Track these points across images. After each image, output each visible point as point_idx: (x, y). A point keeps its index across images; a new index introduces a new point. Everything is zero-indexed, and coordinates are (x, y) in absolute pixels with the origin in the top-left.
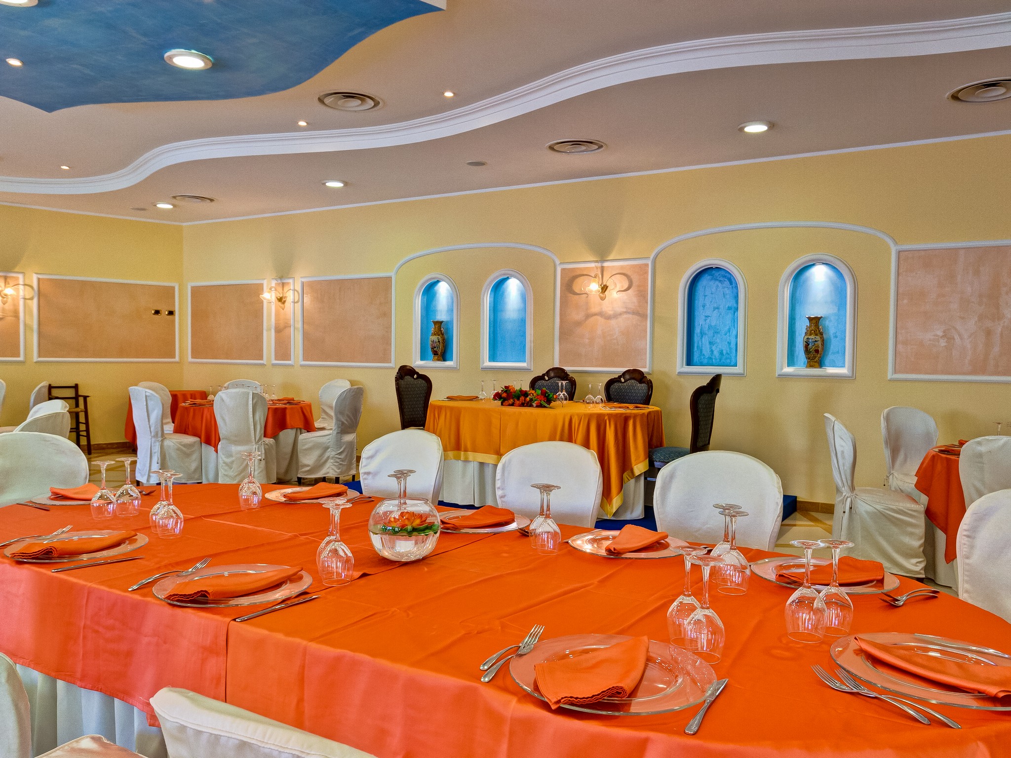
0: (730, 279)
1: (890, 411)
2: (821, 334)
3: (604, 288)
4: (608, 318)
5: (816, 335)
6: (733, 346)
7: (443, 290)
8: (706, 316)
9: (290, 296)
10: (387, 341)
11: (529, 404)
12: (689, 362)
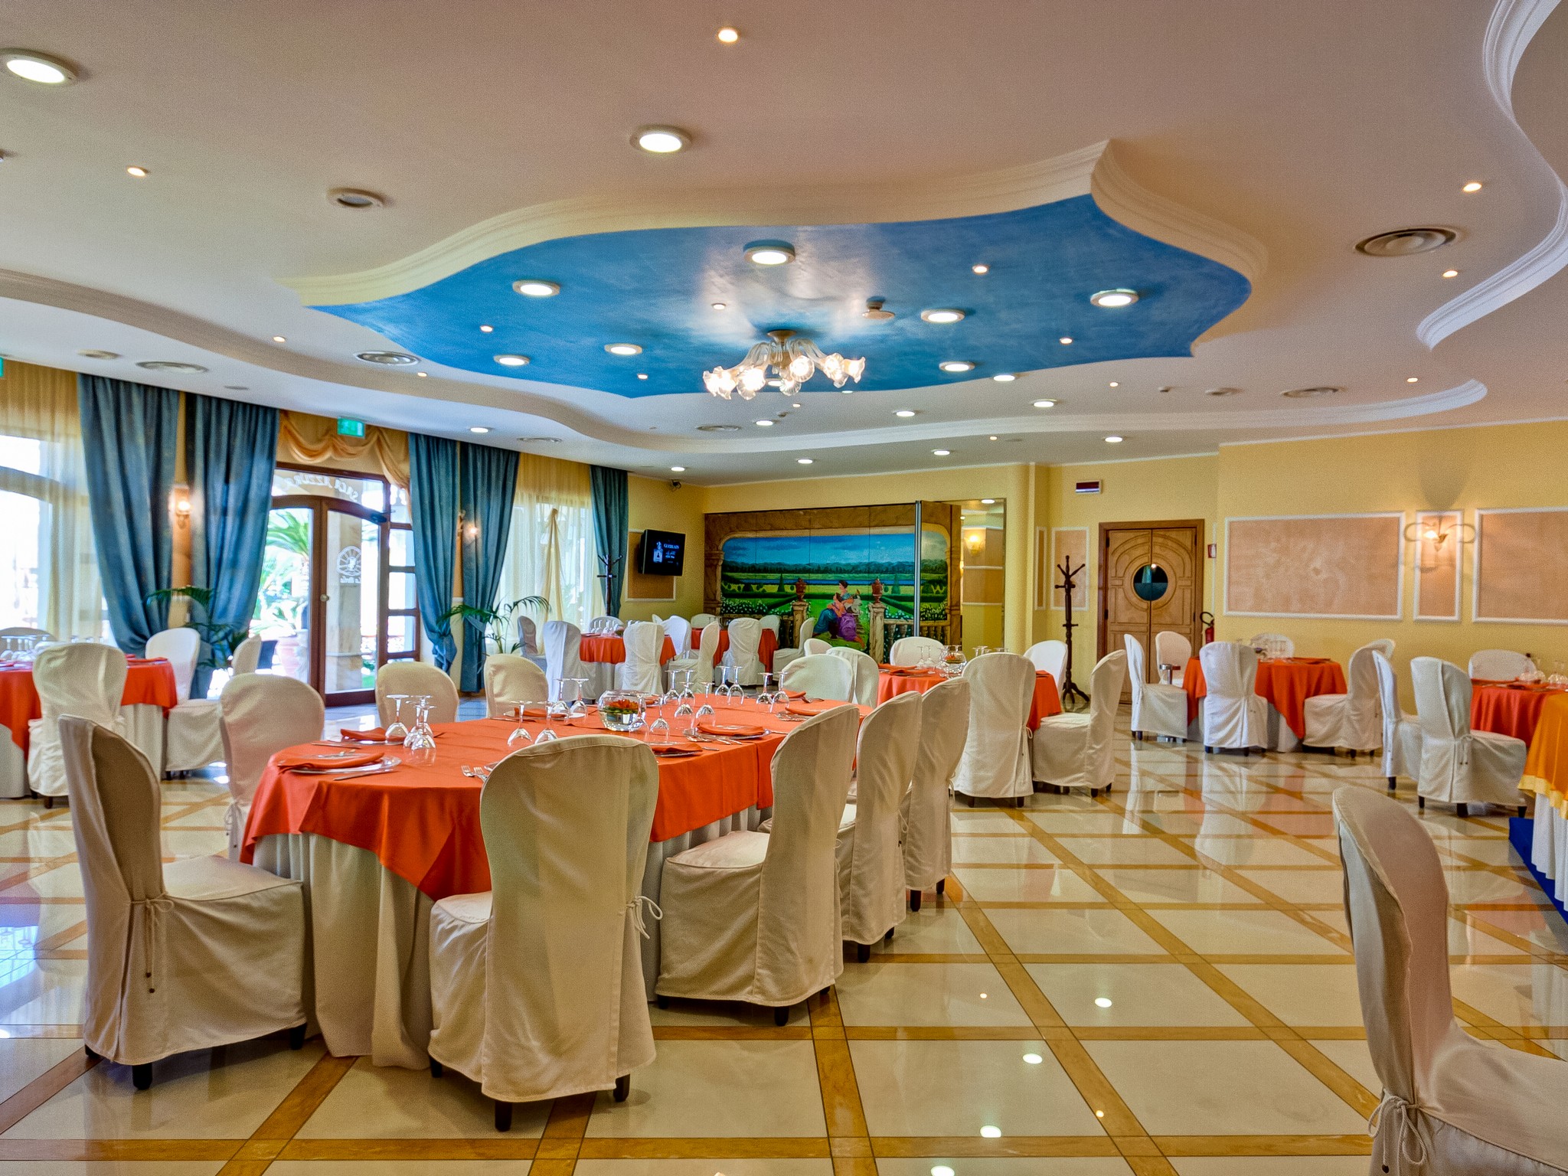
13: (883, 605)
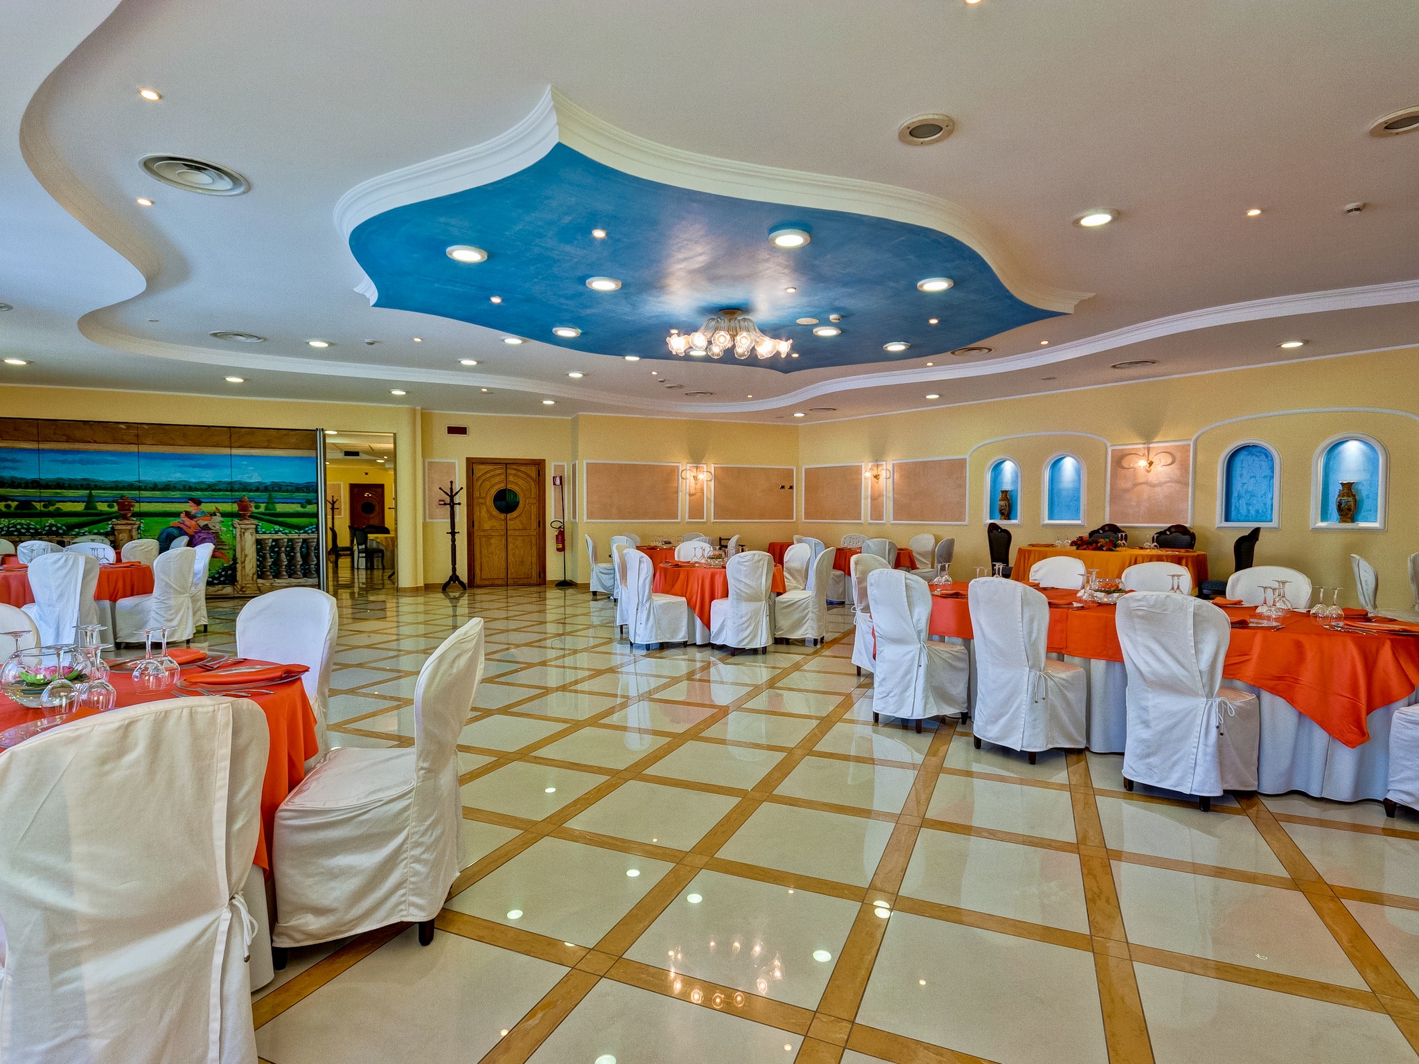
0: (1266, 454)
1: (1416, 556)
2: (1354, 496)
3: (1151, 464)
4: (1154, 486)
5: (1349, 497)
6: (1269, 506)
7: (1008, 467)
8: (1243, 484)
9: (883, 474)
10: (962, 505)
11: (1100, 549)
12: (1227, 519)
13: (256, 522)
